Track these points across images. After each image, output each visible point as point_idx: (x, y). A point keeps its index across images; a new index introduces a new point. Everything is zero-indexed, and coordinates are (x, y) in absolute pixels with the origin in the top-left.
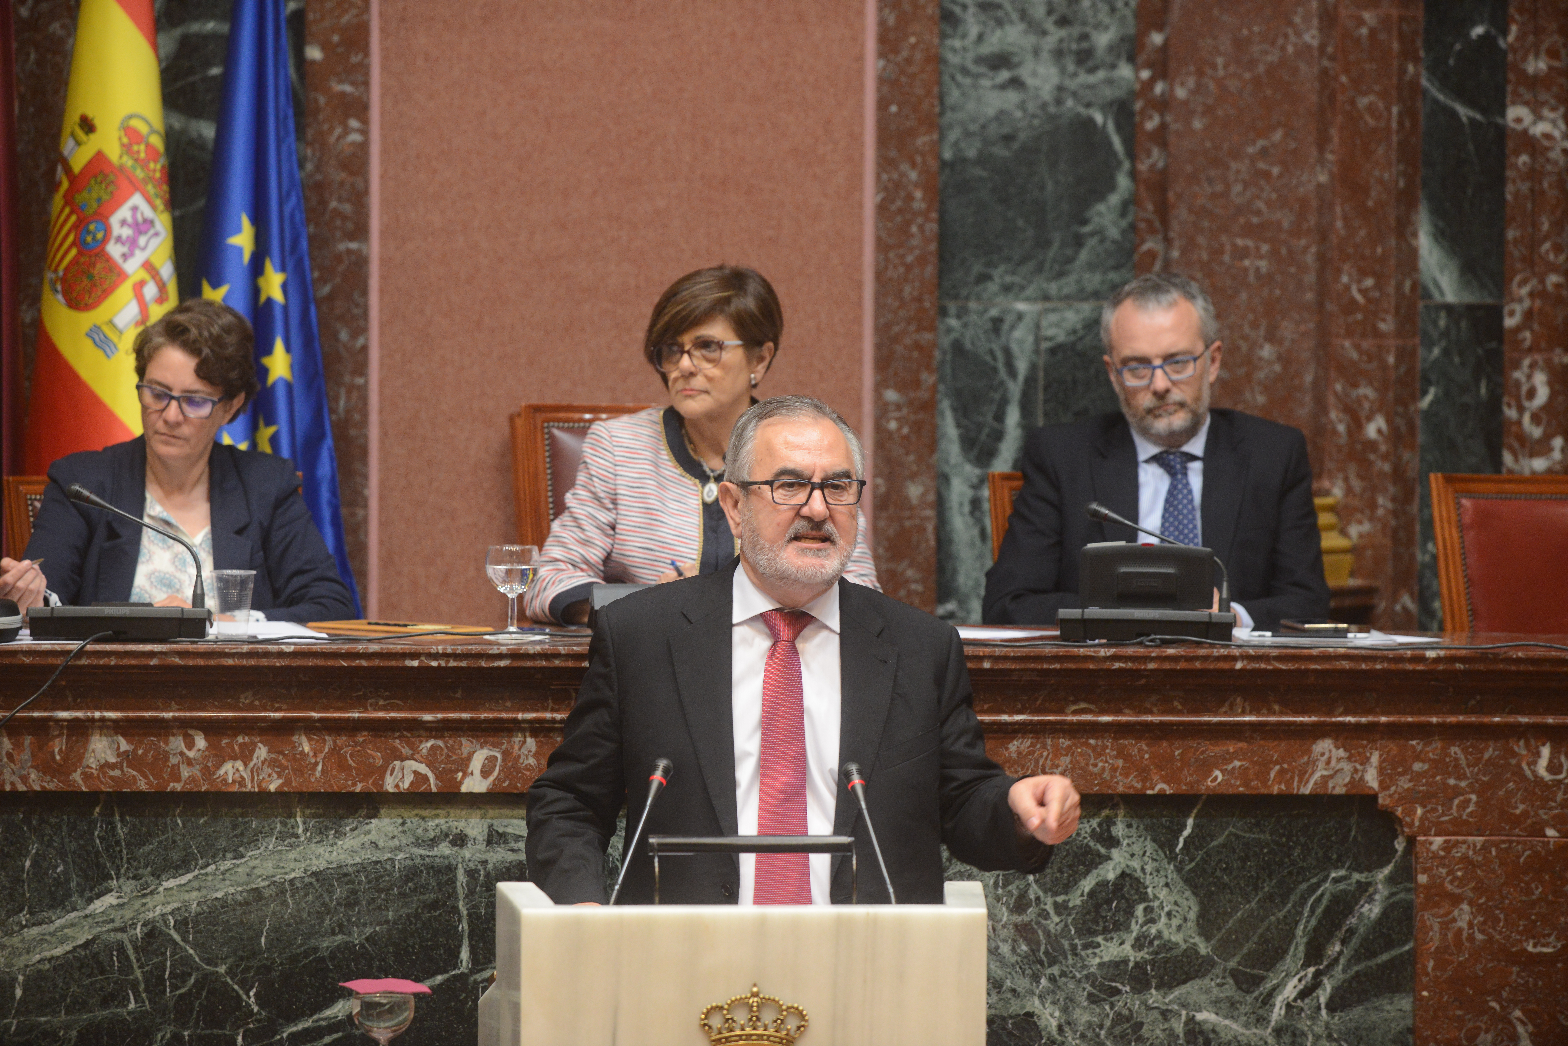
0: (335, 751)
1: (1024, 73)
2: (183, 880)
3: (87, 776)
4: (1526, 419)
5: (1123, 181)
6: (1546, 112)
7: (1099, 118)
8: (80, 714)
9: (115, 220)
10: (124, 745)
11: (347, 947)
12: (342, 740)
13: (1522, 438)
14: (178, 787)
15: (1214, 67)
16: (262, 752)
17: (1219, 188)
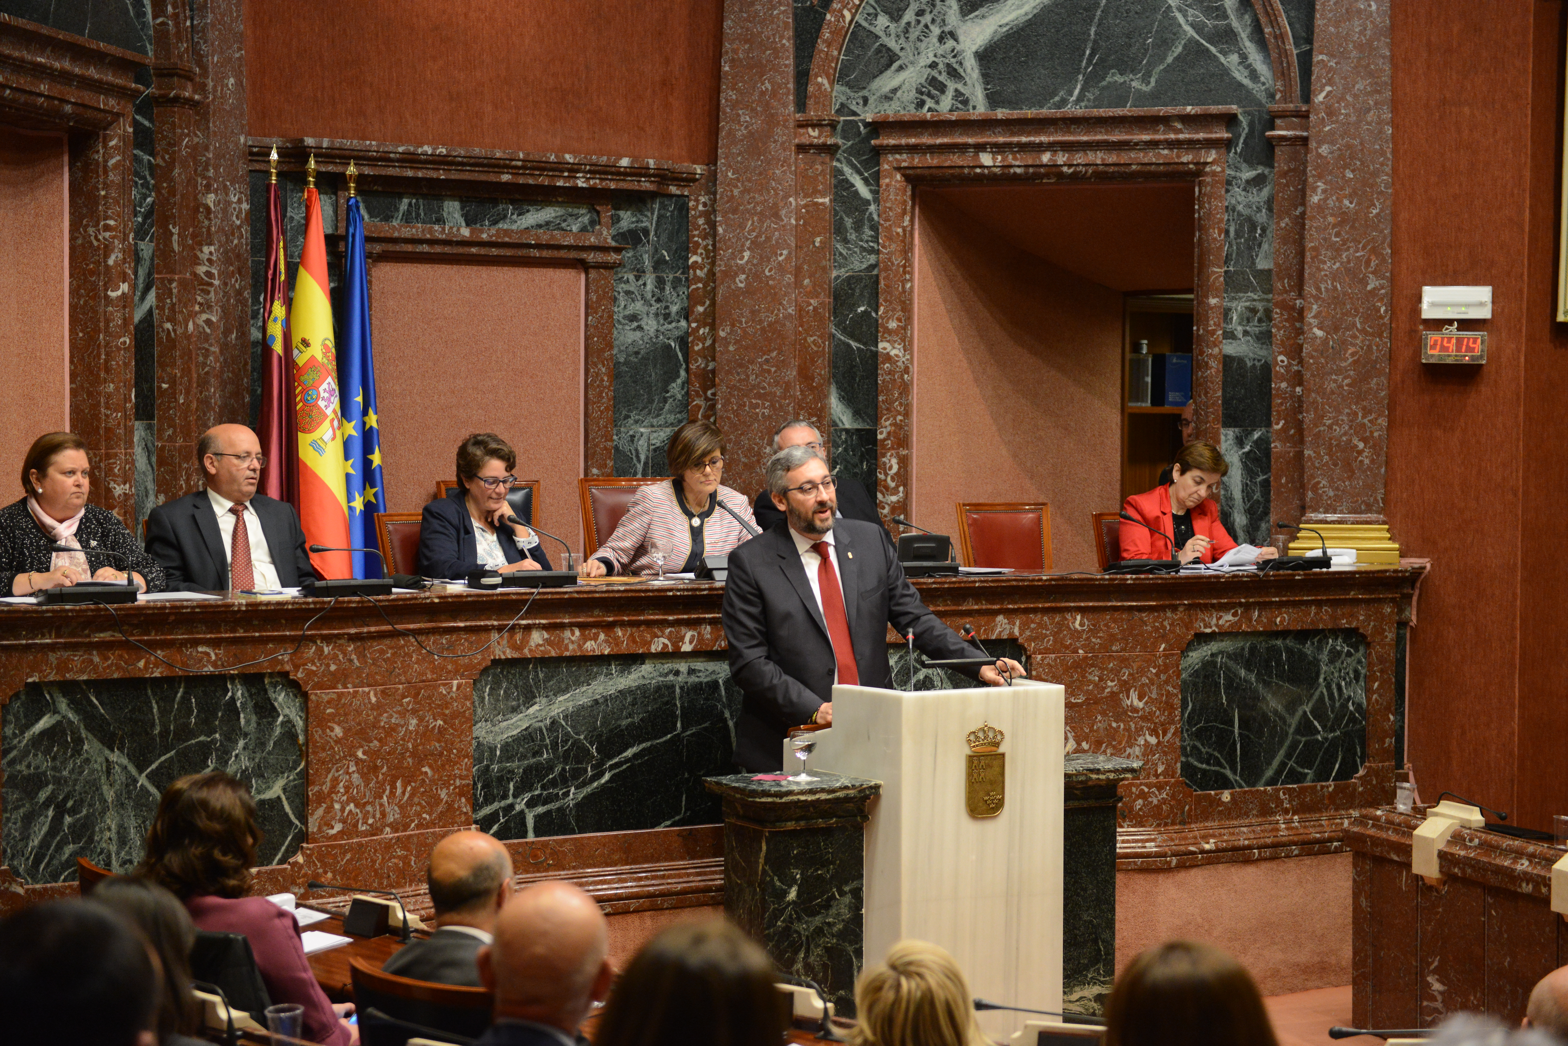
0: (632, 635)
1: (643, 323)
2: (566, 696)
3: (530, 651)
4: (889, 479)
5: (683, 373)
6: (896, 345)
7: (673, 344)
8: (530, 622)
9: (321, 389)
10: (546, 636)
11: (633, 723)
12: (634, 630)
13: (887, 488)
14: (568, 654)
15: (741, 322)
16: (602, 636)
17: (743, 377)
